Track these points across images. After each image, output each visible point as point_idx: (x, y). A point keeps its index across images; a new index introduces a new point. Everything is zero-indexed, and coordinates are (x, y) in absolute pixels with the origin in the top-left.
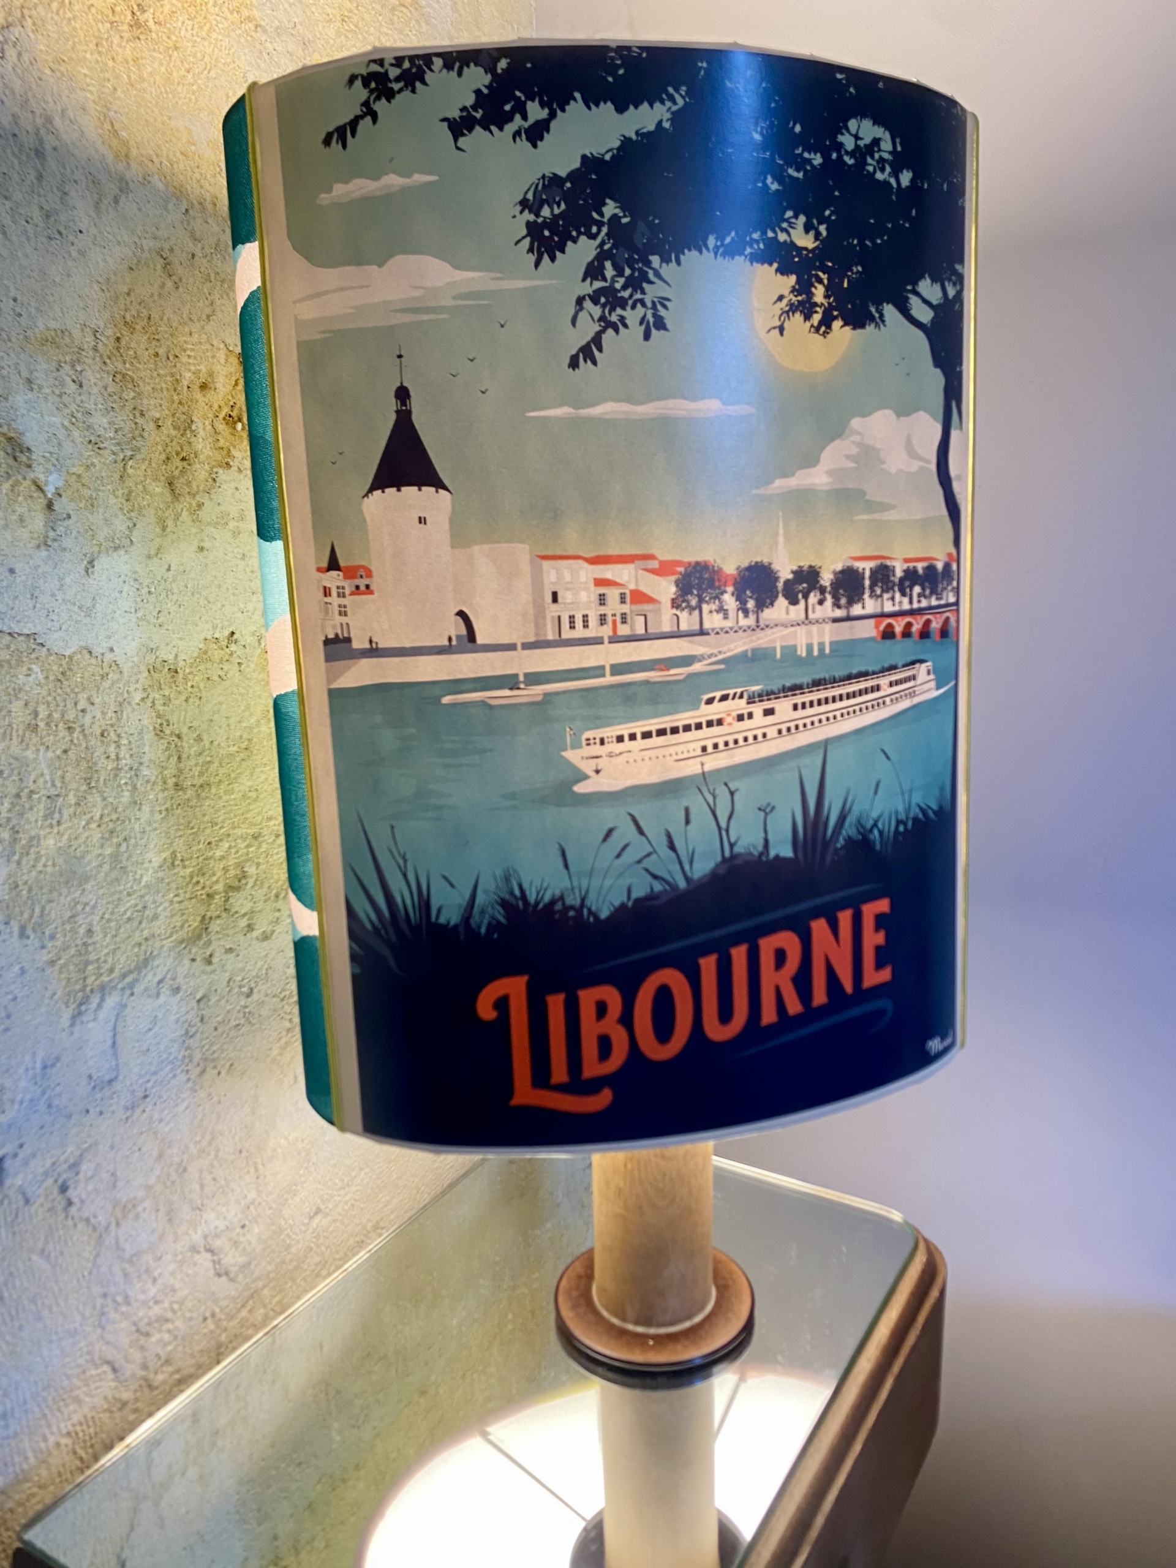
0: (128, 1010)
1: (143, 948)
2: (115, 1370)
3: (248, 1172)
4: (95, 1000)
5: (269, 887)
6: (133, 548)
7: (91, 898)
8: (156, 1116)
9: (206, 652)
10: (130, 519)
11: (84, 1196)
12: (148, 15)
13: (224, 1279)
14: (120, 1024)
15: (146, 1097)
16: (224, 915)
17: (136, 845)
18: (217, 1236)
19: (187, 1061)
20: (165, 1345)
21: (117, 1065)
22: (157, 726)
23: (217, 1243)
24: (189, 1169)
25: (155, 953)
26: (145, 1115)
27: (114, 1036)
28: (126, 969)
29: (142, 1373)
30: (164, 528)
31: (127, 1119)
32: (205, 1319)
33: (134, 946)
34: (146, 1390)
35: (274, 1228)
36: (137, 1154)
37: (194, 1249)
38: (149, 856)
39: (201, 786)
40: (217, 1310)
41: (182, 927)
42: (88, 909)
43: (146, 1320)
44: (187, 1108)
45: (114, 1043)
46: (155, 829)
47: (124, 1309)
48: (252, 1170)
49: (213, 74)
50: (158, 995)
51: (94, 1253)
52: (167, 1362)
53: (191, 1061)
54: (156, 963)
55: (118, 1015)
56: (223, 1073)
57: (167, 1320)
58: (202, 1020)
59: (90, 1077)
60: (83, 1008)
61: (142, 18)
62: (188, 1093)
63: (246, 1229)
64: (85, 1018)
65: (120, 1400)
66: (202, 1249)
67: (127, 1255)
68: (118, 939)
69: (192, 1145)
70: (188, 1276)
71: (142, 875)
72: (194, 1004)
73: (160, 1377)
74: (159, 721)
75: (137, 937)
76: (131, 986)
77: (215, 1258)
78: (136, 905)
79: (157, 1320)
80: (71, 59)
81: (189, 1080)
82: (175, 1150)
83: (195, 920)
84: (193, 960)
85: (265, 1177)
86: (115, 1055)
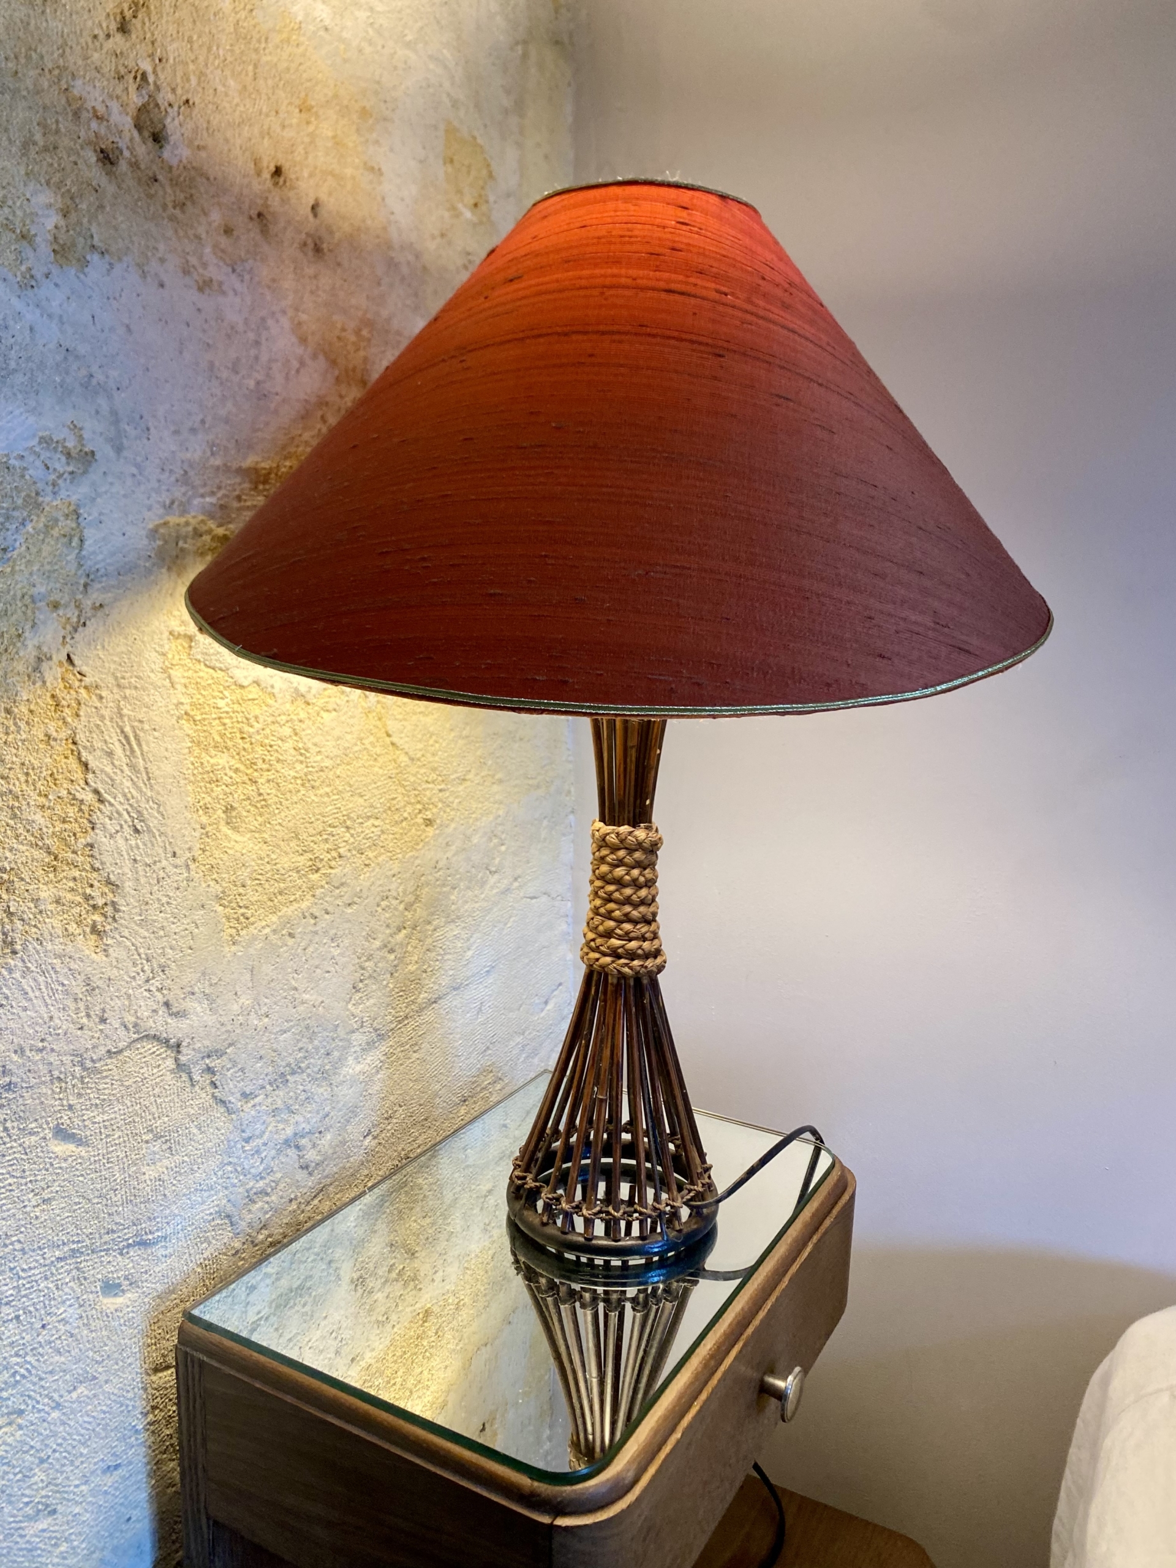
2: (232, 1224)
3: (327, 1090)
13: (305, 1171)
18: (303, 1137)
20: (266, 1213)
23: (303, 1142)
29: (249, 1230)
32: (291, 1200)
34: (251, 1244)
35: (340, 1138)
37: (287, 1143)
40: (300, 1195)
43: (255, 1190)
52: (264, 1227)
57: (267, 1194)
63: (322, 1135)
65: (234, 1248)
66: (292, 1145)
70: (282, 1163)
73: (261, 1237)
77: (300, 1153)
79: (261, 1192)
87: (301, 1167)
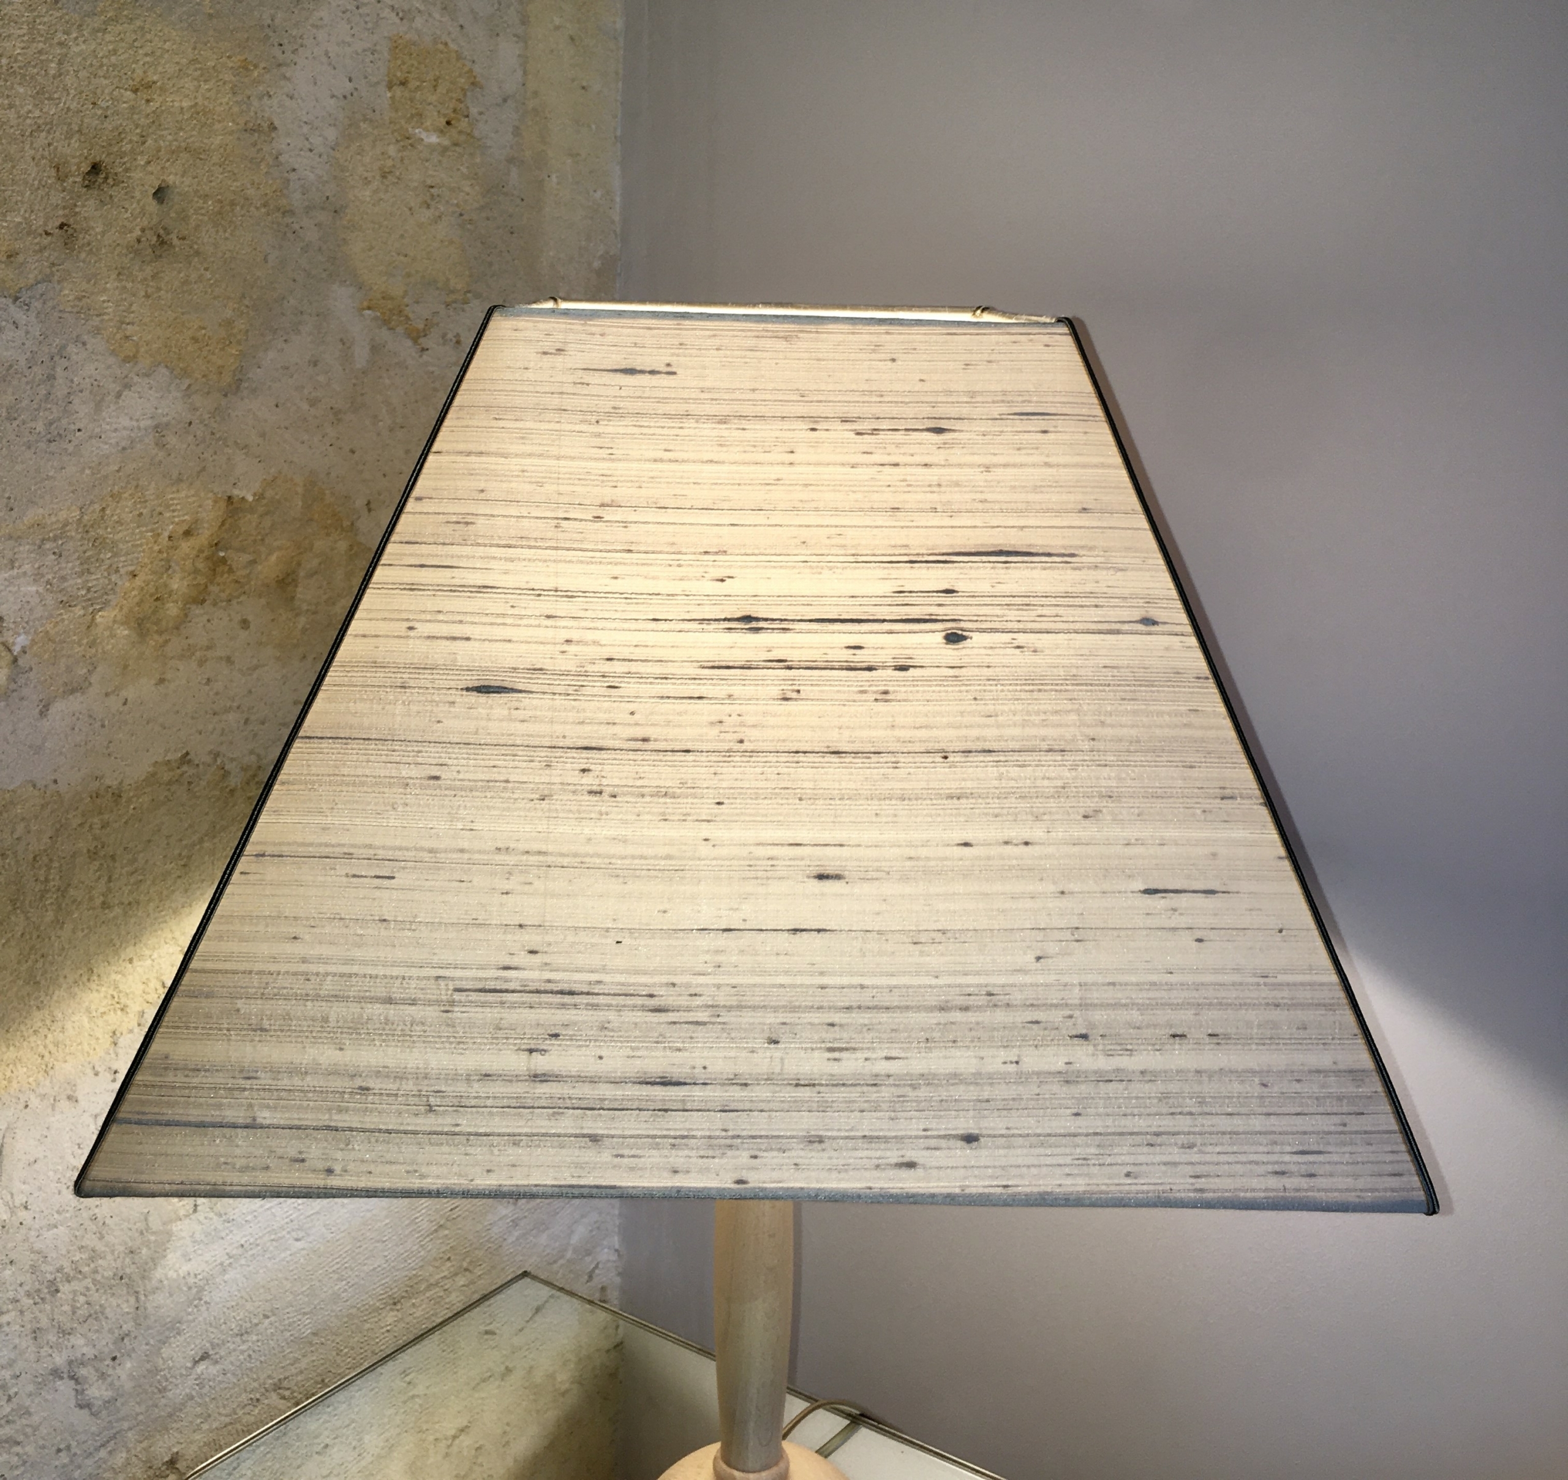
0: (20, 1123)
1: (45, 1061)
3: (129, 1301)
6: (90, 690)
8: (34, 1231)
9: (154, 775)
10: (90, 664)
13: (86, 1411)
14: (10, 1134)
17: (53, 962)
18: (83, 1363)
22: (92, 848)
23: (83, 1372)
30: (126, 667)
35: (148, 1366)
37: (56, 1373)
39: (130, 903)
40: (74, 1444)
48: (132, 1298)
63: (117, 1361)
66: (65, 1376)
70: (46, 1400)
74: (95, 843)
75: (41, 1050)
77: (79, 1387)
78: (44, 1020)
84: (96, 1075)
85: (146, 1309)
87: (81, 1407)
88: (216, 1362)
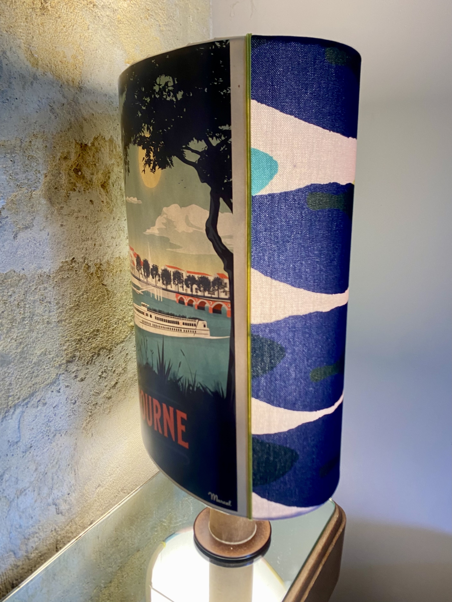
0: (25, 414)
1: (32, 388)
2: (15, 554)
3: (72, 473)
4: (12, 410)
5: (84, 360)
6: (33, 228)
7: (11, 370)
8: (35, 454)
9: (62, 267)
10: (32, 216)
11: (4, 488)
12: (48, 4)
13: (60, 515)
14: (22, 419)
15: (31, 447)
16: (66, 373)
17: (31, 347)
18: (58, 499)
19: (48, 431)
20: (35, 543)
21: (20, 436)
22: (41, 299)
23: (57, 502)
24: (48, 474)
25: (37, 390)
26: (31, 454)
27: (19, 424)
28: (25, 397)
29: (25, 554)
30: (47, 218)
31: (23, 456)
32: (52, 531)
33: (28, 388)
34: (27, 560)
35: (81, 494)
36: (27, 469)
37: (49, 505)
38: (36, 351)
39: (58, 321)
40: (57, 527)
41: (49, 378)
42: (10, 375)
43: (28, 534)
44: (48, 450)
45: (19, 427)
46: (39, 341)
47: (19, 530)
48: (73, 472)
49: (75, 27)
50: (38, 406)
51: (8, 509)
52: (36, 549)
53: (50, 432)
54: (37, 394)
55: (21, 416)
56: (63, 435)
57: (36, 533)
58: (55, 415)
59: (9, 441)
60: (7, 414)
61: (46, 5)
62: (49, 444)
63: (70, 495)
64: (7, 418)
65: (16, 565)
66: (52, 504)
67: (21, 510)
68: (22, 386)
69: (49, 464)
70: (45, 515)
71: (33, 359)
72: (52, 409)
73: (33, 555)
74: (42, 297)
75: (30, 384)
76: (27, 404)
77: (57, 507)
78: (30, 371)
79: (33, 534)
80: (15, 26)
81: (49, 439)
82: (42, 467)
83: (53, 376)
84: (52, 391)
85: (78, 474)
86: (19, 432)
88: (103, 487)
